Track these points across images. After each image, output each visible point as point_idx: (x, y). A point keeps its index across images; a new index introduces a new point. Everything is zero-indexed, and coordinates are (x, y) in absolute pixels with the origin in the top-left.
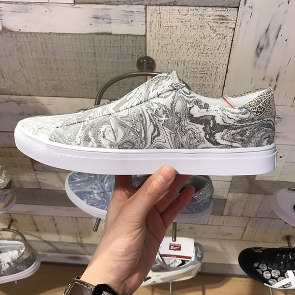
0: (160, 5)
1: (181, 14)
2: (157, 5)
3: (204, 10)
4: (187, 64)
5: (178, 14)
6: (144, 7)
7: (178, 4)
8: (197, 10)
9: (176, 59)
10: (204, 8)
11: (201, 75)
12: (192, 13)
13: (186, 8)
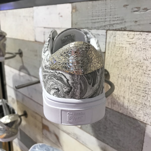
0: (115, 30)
1: (129, 37)
2: (113, 30)
3: (147, 35)
4: (132, 81)
5: (127, 37)
6: (105, 31)
7: (127, 30)
8: (141, 35)
9: (124, 75)
10: (147, 33)
11: (143, 94)
12: (138, 37)
13: (133, 33)
